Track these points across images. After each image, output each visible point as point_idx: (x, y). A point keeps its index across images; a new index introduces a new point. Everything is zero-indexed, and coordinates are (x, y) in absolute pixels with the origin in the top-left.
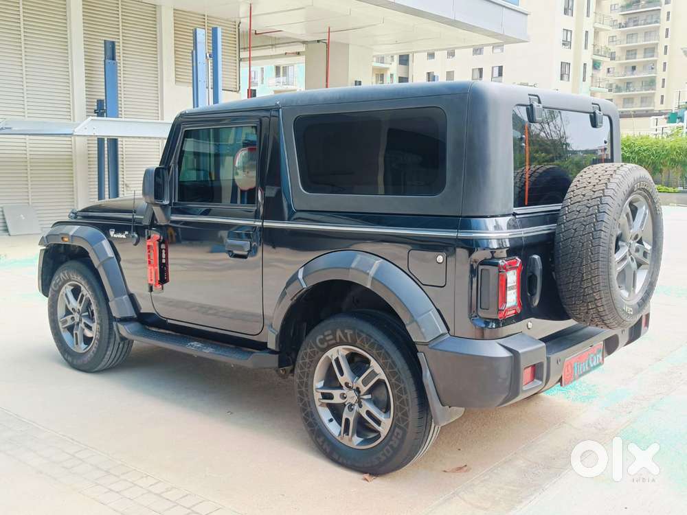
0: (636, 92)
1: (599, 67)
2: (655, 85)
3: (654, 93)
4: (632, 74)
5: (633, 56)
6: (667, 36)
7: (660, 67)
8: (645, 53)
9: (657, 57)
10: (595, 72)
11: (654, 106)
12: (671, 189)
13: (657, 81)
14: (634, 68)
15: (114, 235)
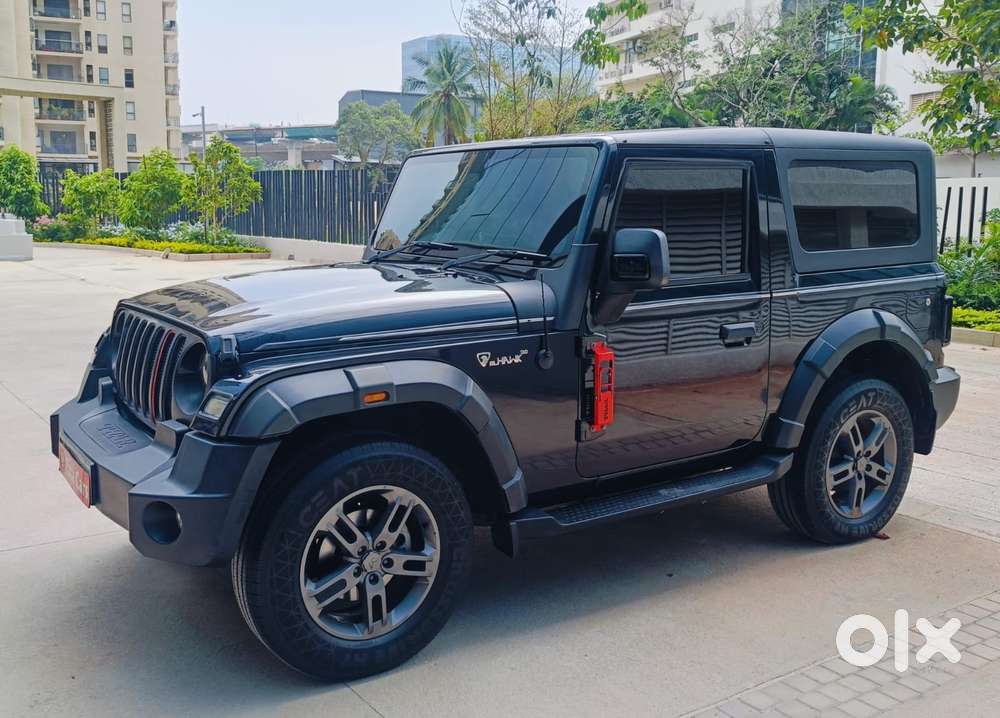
15: (488, 364)
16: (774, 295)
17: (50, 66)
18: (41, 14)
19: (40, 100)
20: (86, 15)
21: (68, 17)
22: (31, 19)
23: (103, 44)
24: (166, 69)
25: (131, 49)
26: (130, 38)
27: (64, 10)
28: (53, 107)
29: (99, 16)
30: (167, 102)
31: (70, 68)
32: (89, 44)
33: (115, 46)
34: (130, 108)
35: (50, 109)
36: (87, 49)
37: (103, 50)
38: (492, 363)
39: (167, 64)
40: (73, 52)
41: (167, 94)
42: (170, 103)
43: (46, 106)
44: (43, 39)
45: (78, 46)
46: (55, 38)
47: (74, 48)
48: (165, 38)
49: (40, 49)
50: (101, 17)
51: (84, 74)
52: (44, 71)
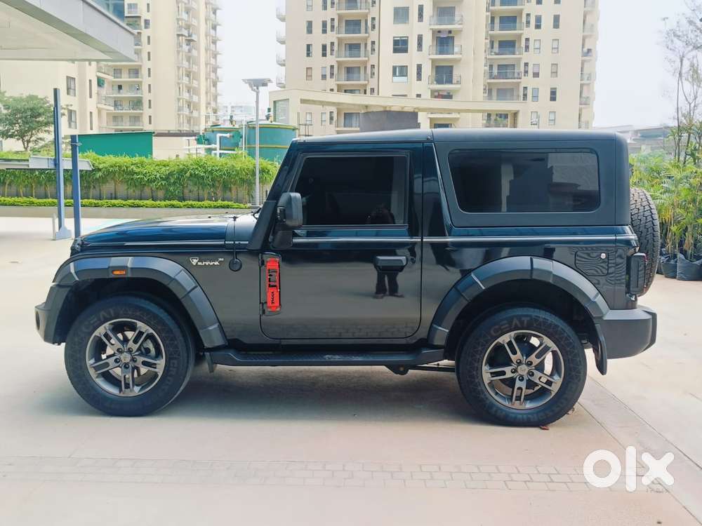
0: (124, 111)
1: (103, 84)
2: (142, 104)
3: (142, 114)
4: (119, 92)
5: (119, 75)
6: (149, 59)
7: (145, 88)
8: (129, 73)
9: (142, 78)
10: (100, 89)
11: (143, 126)
12: (242, 205)
13: (143, 101)
14: (120, 87)
15: (197, 263)
16: (424, 240)
17: (499, 90)
18: (496, 54)
19: (489, 115)
20: (526, 51)
21: (514, 54)
22: (486, 58)
23: (536, 71)
24: (582, 86)
25: (557, 72)
26: (557, 65)
27: (511, 49)
28: (498, 119)
29: (536, 50)
30: (580, 110)
31: (512, 90)
32: (526, 72)
33: (545, 72)
34: (552, 117)
35: (496, 120)
36: (525, 75)
37: (536, 75)
38: (199, 264)
39: (582, 82)
40: (514, 79)
41: (580, 104)
42: (583, 111)
43: (493, 117)
44: (495, 71)
45: (519, 74)
46: (505, 70)
47: (516, 75)
48: (583, 63)
49: (494, 79)
50: (537, 51)
51: (521, 94)
52: (494, 93)
